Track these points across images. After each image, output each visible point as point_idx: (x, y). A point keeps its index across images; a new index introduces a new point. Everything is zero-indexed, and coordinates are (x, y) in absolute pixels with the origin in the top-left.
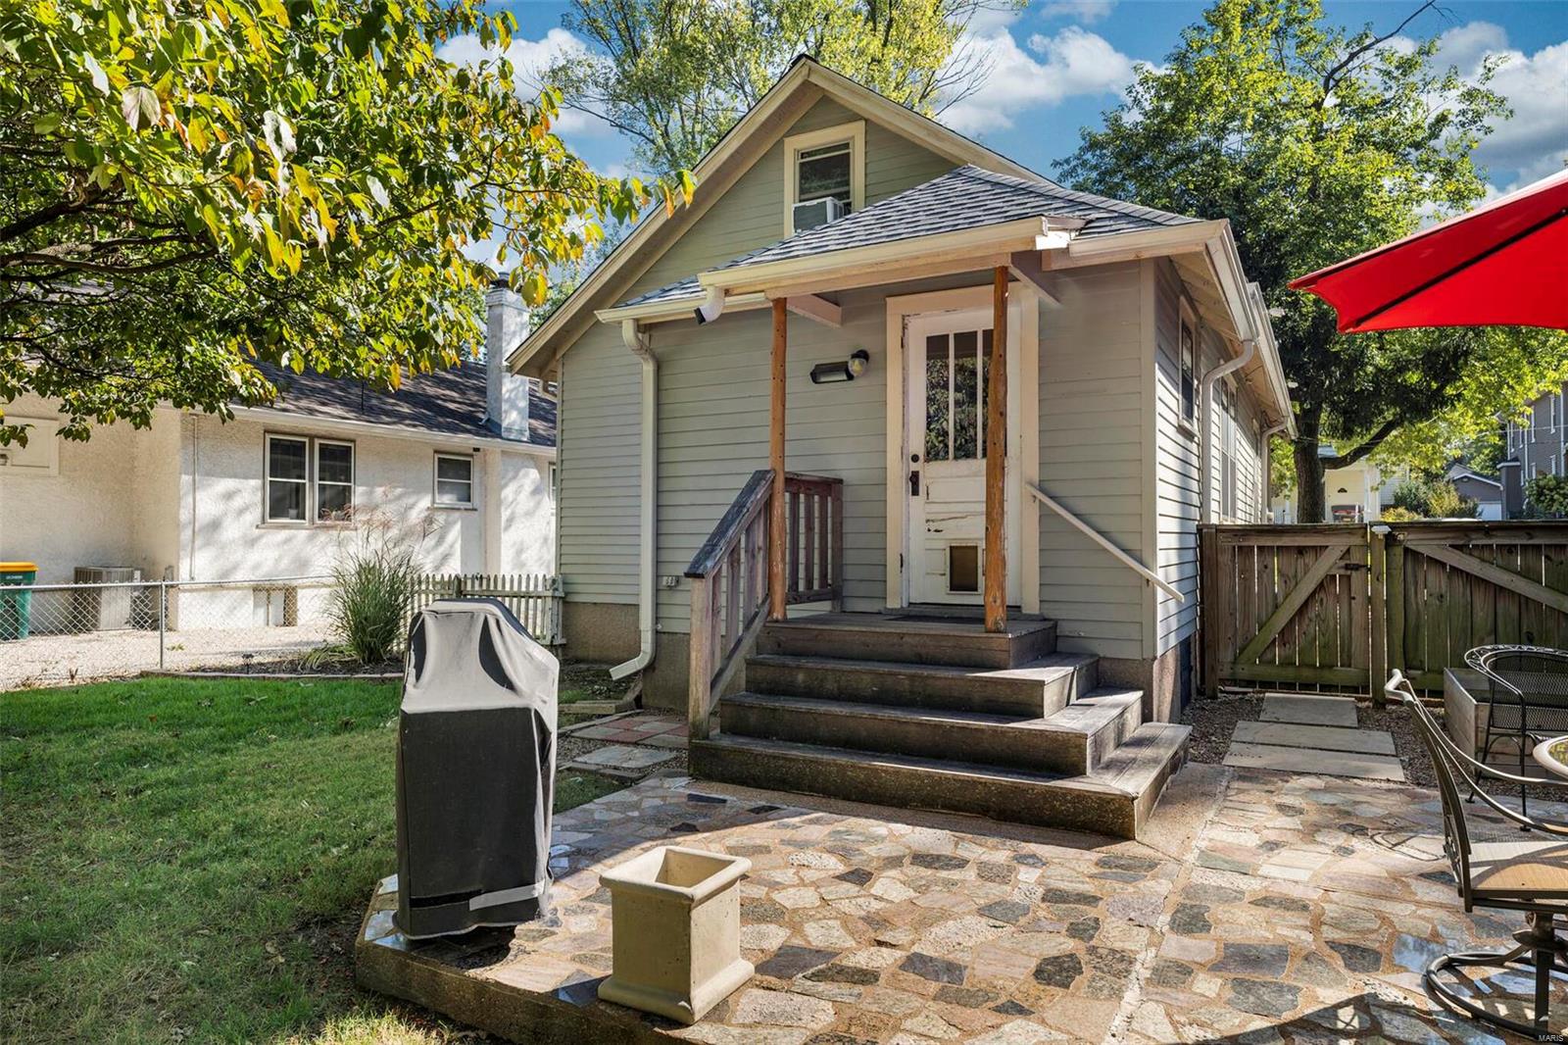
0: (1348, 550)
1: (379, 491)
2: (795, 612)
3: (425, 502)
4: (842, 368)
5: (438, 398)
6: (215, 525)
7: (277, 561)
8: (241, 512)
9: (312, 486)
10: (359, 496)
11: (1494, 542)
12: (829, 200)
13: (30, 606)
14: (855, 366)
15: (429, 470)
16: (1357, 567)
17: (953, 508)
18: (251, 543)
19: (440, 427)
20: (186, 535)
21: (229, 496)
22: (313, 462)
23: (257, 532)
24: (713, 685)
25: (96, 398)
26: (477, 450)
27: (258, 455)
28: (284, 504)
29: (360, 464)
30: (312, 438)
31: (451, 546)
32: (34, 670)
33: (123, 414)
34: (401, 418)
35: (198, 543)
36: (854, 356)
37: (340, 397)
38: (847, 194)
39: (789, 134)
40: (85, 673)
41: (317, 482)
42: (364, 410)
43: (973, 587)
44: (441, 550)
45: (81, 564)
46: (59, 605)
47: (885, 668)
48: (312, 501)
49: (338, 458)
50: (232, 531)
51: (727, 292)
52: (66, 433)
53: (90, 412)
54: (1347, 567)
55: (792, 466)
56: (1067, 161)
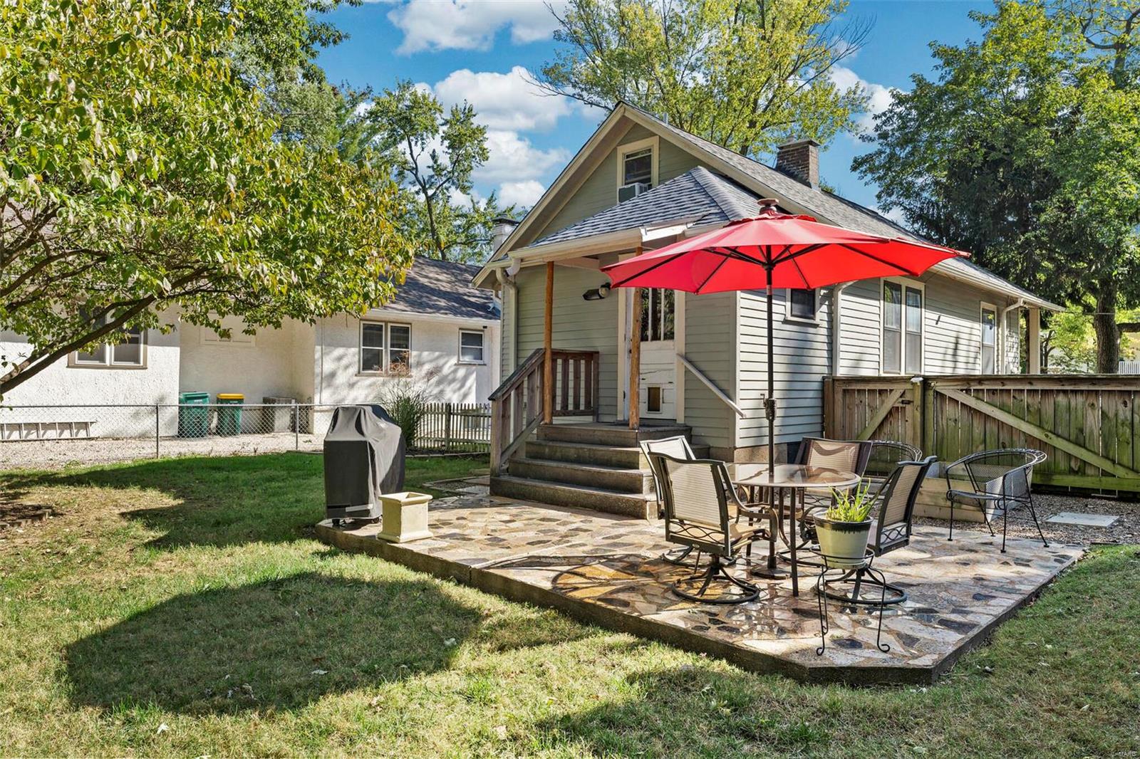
0: (904, 393)
1: (425, 354)
2: (558, 421)
3: (454, 361)
4: (596, 292)
5: (465, 295)
6: (333, 375)
7: (367, 396)
8: (347, 367)
9: (386, 352)
10: (413, 355)
11: (985, 387)
12: (636, 184)
13: (241, 418)
14: (602, 292)
15: (456, 341)
16: (909, 402)
17: (650, 367)
18: (352, 386)
19: (462, 314)
20: (318, 380)
21: (340, 358)
22: (387, 337)
23: (355, 379)
24: (503, 453)
25: (258, 315)
26: (485, 327)
27: (356, 333)
28: (370, 362)
29: (414, 337)
30: (386, 322)
31: (470, 388)
32: (238, 448)
33: (269, 322)
34: (438, 309)
35: (324, 385)
36: (603, 286)
37: (403, 298)
38: (649, 180)
39: (620, 144)
40: (261, 450)
41: (389, 349)
42: (418, 305)
43: (658, 409)
44: (463, 390)
45: (266, 396)
46: (255, 418)
47: (579, 446)
48: (386, 360)
49: (402, 335)
50: (341, 378)
51: (522, 260)
52: (247, 332)
53: (256, 322)
54: (903, 402)
55: (556, 345)
56: (884, 114)
